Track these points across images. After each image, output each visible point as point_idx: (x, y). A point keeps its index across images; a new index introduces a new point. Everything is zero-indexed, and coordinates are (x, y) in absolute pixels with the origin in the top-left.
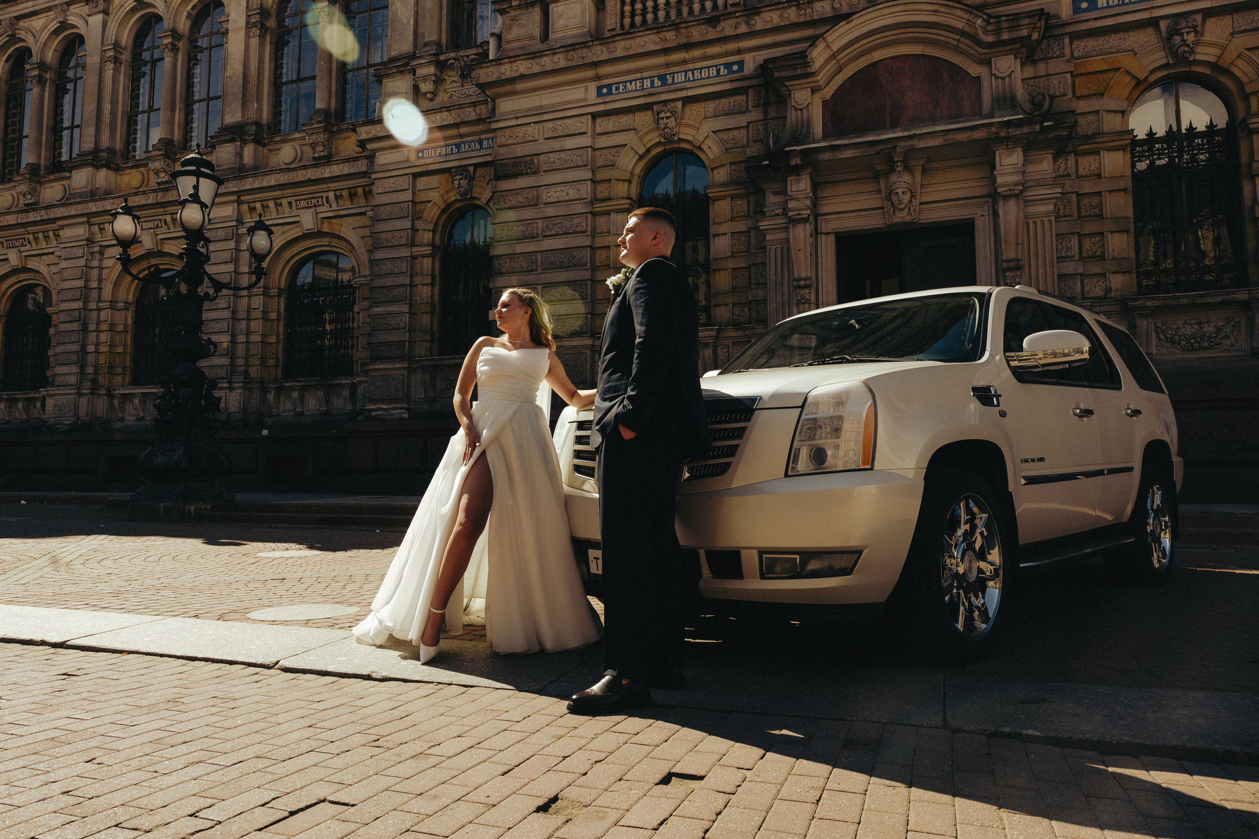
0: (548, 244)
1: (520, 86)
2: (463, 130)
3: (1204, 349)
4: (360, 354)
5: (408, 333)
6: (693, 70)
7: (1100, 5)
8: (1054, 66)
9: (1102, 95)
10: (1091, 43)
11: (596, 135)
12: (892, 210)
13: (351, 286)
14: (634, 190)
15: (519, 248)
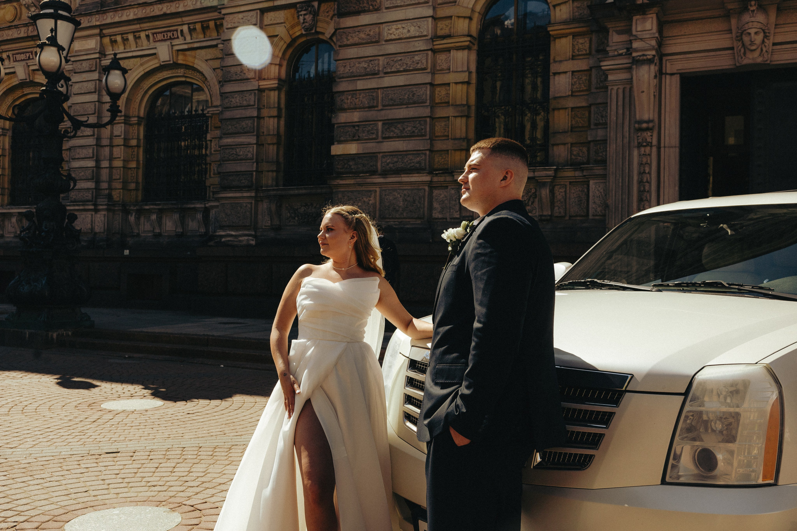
0: (388, 81)
4: (212, 180)
5: (255, 164)
12: (742, 50)
13: (203, 115)
14: (475, 28)
15: (361, 85)
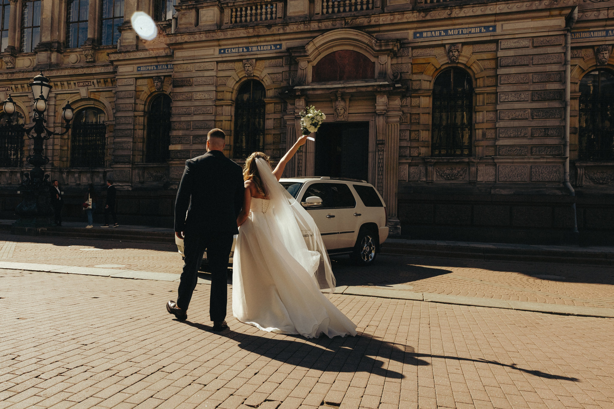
0: (195, 118)
1: (185, 46)
2: (159, 60)
3: (453, 179)
4: (108, 158)
5: (132, 151)
6: (260, 46)
7: (424, 36)
8: (405, 60)
9: (422, 73)
10: (420, 51)
11: (218, 71)
12: (337, 115)
13: (103, 125)
14: (234, 97)
15: (183, 119)
